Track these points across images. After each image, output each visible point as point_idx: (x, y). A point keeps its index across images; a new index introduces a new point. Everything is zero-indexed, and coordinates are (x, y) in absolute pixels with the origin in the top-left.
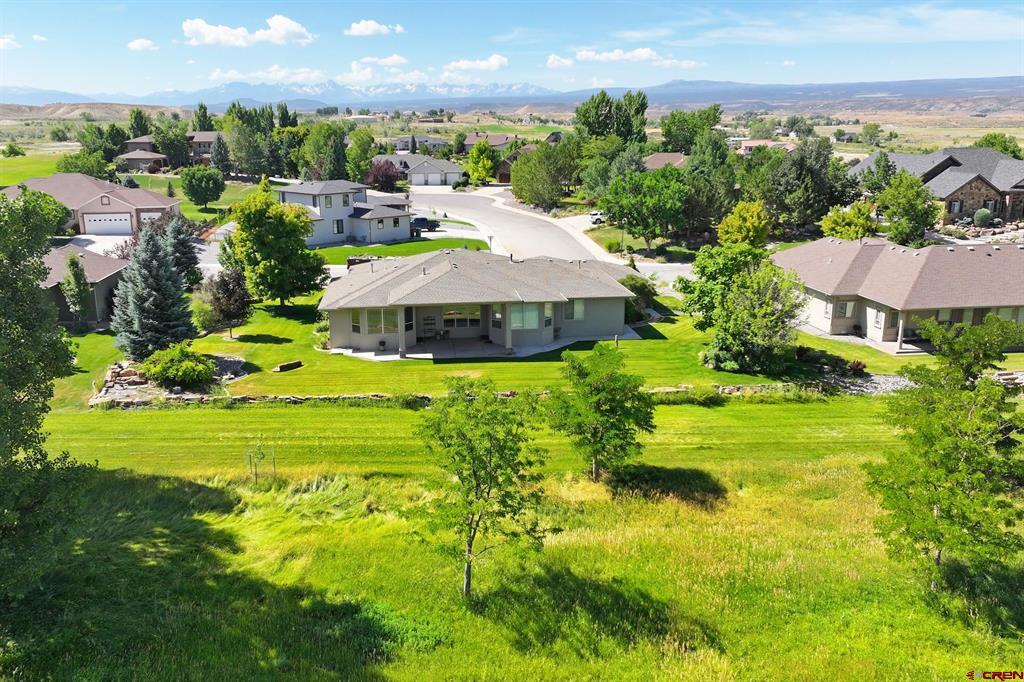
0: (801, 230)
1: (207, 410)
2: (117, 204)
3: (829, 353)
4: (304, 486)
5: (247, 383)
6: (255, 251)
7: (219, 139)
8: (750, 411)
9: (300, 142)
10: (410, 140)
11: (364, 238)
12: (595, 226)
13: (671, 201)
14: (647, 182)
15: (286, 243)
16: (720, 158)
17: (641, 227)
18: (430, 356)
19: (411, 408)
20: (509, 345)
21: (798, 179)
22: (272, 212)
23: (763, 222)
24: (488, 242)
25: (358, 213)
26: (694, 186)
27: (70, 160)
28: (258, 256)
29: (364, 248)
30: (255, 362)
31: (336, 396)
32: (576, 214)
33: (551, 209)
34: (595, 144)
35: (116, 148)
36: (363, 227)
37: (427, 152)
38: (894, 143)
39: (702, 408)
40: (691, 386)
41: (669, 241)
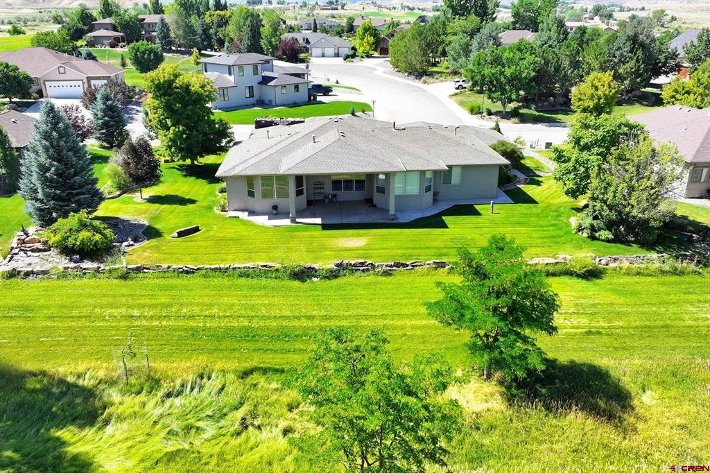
0: (630, 95)
1: (102, 281)
2: (71, 73)
3: (691, 218)
4: (178, 387)
5: (144, 250)
6: (166, 118)
7: (162, 20)
8: (628, 284)
9: (226, 23)
10: (312, 22)
11: (270, 101)
12: (458, 91)
13: (526, 71)
14: (506, 54)
15: (192, 110)
16: (563, 34)
17: (499, 93)
18: (318, 221)
19: (299, 279)
20: (392, 212)
21: (631, 51)
22: (178, 82)
23: (613, 91)
24: (371, 104)
25: (266, 80)
26: (544, 58)
27: (41, 36)
28: (169, 122)
29: (270, 110)
30: (157, 226)
31: (227, 266)
32: (442, 81)
33: (422, 76)
34: (458, 23)
35: (85, 28)
36: (269, 92)
37: (325, 31)
38: (675, 24)
39: (580, 280)
40: (569, 257)
41: (520, 104)
